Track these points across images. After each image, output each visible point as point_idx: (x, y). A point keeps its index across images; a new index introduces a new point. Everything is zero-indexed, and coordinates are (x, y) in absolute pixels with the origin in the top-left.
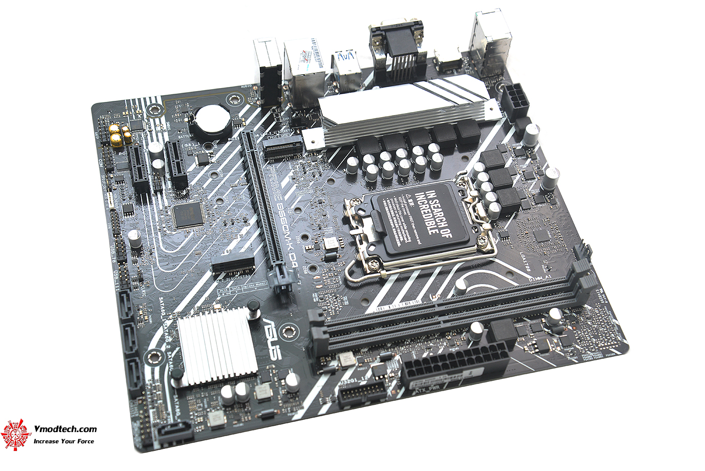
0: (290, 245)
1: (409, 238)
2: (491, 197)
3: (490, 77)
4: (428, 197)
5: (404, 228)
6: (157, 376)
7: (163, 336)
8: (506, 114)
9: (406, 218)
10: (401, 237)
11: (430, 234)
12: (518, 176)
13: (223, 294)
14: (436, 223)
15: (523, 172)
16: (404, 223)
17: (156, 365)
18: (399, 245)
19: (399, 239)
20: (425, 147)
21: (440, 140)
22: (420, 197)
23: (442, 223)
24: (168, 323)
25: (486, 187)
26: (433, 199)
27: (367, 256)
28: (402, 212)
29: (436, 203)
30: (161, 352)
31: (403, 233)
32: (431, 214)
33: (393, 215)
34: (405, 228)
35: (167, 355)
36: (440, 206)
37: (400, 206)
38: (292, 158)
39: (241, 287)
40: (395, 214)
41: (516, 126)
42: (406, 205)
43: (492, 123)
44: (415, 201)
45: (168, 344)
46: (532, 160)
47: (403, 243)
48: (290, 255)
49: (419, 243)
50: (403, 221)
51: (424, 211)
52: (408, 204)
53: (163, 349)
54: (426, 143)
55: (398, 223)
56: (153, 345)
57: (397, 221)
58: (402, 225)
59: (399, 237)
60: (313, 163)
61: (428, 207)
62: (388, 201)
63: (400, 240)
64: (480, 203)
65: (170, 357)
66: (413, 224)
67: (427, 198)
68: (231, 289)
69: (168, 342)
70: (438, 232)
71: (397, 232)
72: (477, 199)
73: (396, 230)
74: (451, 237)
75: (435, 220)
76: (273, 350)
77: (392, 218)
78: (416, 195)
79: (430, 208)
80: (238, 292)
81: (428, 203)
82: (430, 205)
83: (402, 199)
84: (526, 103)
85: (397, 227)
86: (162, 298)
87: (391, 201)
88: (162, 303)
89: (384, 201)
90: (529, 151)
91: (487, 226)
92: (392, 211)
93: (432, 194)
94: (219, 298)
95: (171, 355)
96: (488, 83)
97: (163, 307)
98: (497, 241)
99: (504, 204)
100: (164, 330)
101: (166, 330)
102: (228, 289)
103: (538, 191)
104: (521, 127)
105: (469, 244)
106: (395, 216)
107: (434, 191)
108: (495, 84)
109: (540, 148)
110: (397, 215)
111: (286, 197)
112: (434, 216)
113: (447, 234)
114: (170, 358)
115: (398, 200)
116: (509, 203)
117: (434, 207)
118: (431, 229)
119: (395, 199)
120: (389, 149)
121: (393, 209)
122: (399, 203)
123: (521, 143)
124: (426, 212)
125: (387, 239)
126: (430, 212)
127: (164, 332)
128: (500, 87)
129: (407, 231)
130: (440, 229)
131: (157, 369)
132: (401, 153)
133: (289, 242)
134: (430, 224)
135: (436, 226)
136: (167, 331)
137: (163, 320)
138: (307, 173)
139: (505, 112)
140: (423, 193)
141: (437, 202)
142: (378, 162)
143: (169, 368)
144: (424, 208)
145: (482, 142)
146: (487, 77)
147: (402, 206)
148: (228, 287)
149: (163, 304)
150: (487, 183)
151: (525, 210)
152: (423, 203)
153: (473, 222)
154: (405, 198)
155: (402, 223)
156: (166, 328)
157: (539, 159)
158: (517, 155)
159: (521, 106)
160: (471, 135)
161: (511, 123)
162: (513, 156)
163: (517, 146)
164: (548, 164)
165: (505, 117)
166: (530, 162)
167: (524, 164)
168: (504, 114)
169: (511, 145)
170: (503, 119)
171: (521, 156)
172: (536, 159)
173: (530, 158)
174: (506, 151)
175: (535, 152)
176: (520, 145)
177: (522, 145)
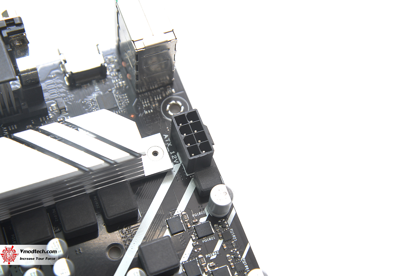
3: (153, 90)
8: (180, 158)
15: (211, 267)
21: (67, 228)
41: (197, 181)
43: (160, 177)
46: (224, 242)
84: (208, 146)
90: (220, 224)
96: (150, 102)
104: (204, 186)
108: (160, 102)
109: (236, 217)
123: (207, 211)
128: (168, 106)
139: (178, 154)
145: (143, 215)
146: (147, 91)
157: (235, 239)
158: (200, 236)
159: (200, 153)
160: (120, 214)
161: (188, 174)
162: (194, 238)
163: (199, 218)
164: (250, 248)
165: (178, 163)
166: (222, 246)
167: (212, 251)
168: (177, 158)
169: (190, 216)
170: (176, 169)
171: (207, 236)
172: (231, 239)
173: (223, 238)
174: (182, 230)
175: (229, 225)
176: (205, 215)
177: (207, 215)
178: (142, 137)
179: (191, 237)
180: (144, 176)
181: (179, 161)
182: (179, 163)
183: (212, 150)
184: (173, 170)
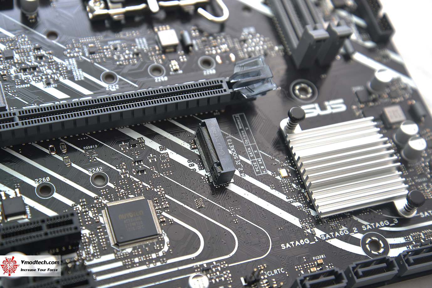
6: (401, 240)
7: (340, 238)
13: (262, 167)
17: (385, 243)
24: (319, 233)
30: (364, 239)
35: (367, 231)
39: (248, 147)
45: (351, 231)
53: (360, 236)
56: (358, 250)
65: (369, 227)
68: (252, 158)
69: (348, 230)
76: (332, 108)
80: (255, 148)
86: (282, 245)
88: (291, 245)
94: (270, 173)
95: (366, 226)
97: (297, 243)
100: (332, 238)
101: (330, 235)
102: (252, 162)
111: (87, 92)
114: (371, 226)
127: (335, 237)
131: (391, 241)
136: (332, 234)
137: (317, 240)
143: (385, 226)
148: (249, 162)
149: (292, 243)
156: (328, 236)
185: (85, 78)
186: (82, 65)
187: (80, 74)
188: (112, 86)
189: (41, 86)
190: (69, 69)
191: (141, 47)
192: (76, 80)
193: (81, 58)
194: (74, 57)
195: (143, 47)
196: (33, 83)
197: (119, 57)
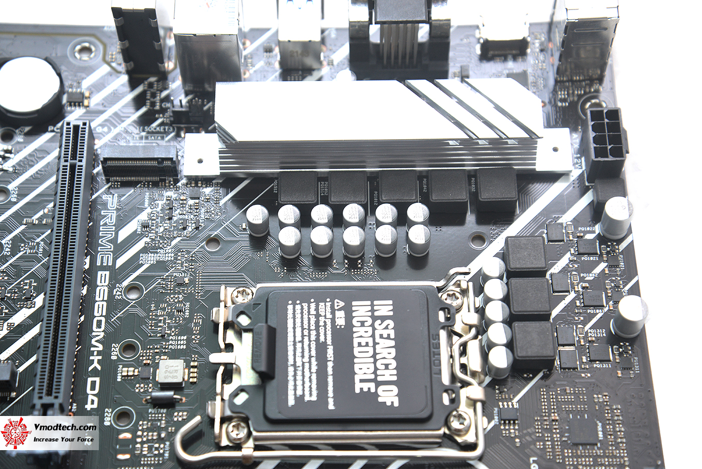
0: (96, 362)
1: (315, 392)
2: (498, 333)
3: (576, 81)
4: (376, 314)
5: (310, 368)
8: (583, 164)
9: (321, 348)
10: (300, 388)
11: (357, 391)
12: (572, 295)
14: (376, 369)
15: (583, 288)
16: (313, 360)
18: (291, 402)
19: (295, 389)
20: (402, 209)
21: (435, 197)
22: (361, 309)
23: (387, 372)
25: (496, 311)
26: (383, 318)
27: (228, 413)
28: (318, 335)
29: (386, 328)
31: (307, 380)
32: (371, 350)
33: (299, 338)
34: (314, 368)
36: (392, 336)
37: (317, 323)
38: (156, 185)
40: (303, 336)
41: (596, 192)
42: (329, 322)
43: (552, 177)
44: (349, 317)
46: (608, 266)
47: (299, 399)
48: (90, 380)
49: (331, 407)
50: (313, 353)
51: (360, 340)
52: (333, 320)
54: (406, 198)
55: (303, 356)
57: (303, 352)
58: (310, 362)
59: (295, 385)
60: (191, 202)
61: (370, 333)
62: (298, 307)
63: (295, 394)
64: (476, 342)
66: (330, 365)
67: (373, 314)
70: (373, 390)
71: (295, 375)
72: (473, 331)
73: (295, 371)
74: (396, 404)
75: (375, 363)
77: (295, 344)
78: (354, 303)
79: (373, 336)
81: (372, 325)
82: (374, 329)
83: (325, 308)
84: (620, 152)
85: (299, 363)
87: (302, 309)
89: (290, 307)
90: (608, 246)
91: (476, 391)
92: (299, 330)
93: (385, 308)
96: (568, 94)
98: (492, 424)
99: (521, 353)
103: (602, 333)
105: (428, 425)
106: (302, 342)
107: (390, 302)
108: (580, 96)
109: (631, 244)
110: (306, 339)
111: (120, 262)
112: (374, 355)
113: (389, 396)
115: (317, 309)
116: (530, 354)
117: (381, 336)
118: (362, 381)
119: (313, 306)
120: (334, 199)
121: (302, 326)
122: (318, 316)
123: (597, 229)
124: (363, 344)
125: (272, 386)
126: (371, 344)
128: (589, 104)
129: (314, 377)
130: (378, 384)
132: (352, 212)
133: (95, 353)
134: (362, 369)
135: (373, 377)
138: (175, 219)
139: (583, 159)
140: (369, 303)
141: (390, 327)
142: (305, 222)
144: (361, 334)
145: (521, 212)
146: (568, 81)
147: (322, 323)
150: (500, 302)
151: (564, 369)
152: (362, 324)
153: (454, 378)
154: (332, 307)
155: (310, 357)
157: (622, 267)
158: (581, 251)
159: (608, 157)
160: (495, 199)
161: (588, 183)
162: (572, 251)
163: (586, 232)
164: (638, 281)
165: (580, 168)
166: (604, 270)
167: (589, 271)
168: (581, 163)
169: (576, 228)
170: (576, 173)
171: (589, 254)
172: (617, 266)
173: (607, 261)
174: (561, 239)
175: (620, 251)
176: (594, 232)
177: (597, 232)
178: (545, 127)
179: (570, 251)
180: (534, 170)
181: (582, 167)
182: (582, 168)
183: (623, 157)
184: (571, 174)
185: (142, 265)
186: (161, 266)
187: (149, 260)
188: (121, 292)
189: (143, 217)
190: (159, 250)
191: (172, 340)
192: (141, 255)
193: (172, 267)
194: (176, 259)
195: (170, 342)
196: (149, 210)
197: (164, 309)
